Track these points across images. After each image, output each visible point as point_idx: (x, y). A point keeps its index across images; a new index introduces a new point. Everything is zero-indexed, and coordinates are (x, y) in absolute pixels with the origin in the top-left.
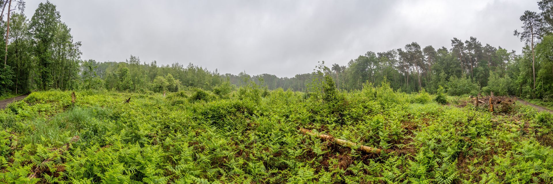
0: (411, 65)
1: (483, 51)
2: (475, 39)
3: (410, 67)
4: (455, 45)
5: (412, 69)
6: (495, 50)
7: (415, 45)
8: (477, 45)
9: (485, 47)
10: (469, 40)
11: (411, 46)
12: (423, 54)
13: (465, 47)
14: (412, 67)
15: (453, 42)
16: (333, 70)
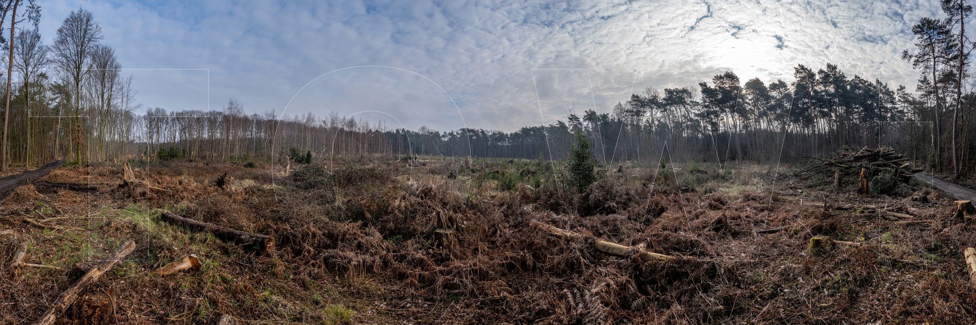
0: (723, 111)
1: (848, 87)
2: (835, 68)
3: (722, 115)
4: (800, 77)
5: (725, 118)
6: (870, 85)
7: (730, 76)
8: (839, 77)
9: (853, 80)
10: (825, 69)
11: (723, 78)
12: (744, 92)
13: (818, 80)
14: (724, 114)
15: (798, 71)
16: (585, 120)
